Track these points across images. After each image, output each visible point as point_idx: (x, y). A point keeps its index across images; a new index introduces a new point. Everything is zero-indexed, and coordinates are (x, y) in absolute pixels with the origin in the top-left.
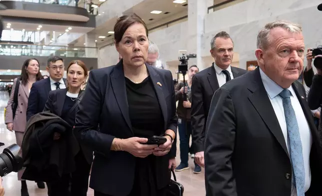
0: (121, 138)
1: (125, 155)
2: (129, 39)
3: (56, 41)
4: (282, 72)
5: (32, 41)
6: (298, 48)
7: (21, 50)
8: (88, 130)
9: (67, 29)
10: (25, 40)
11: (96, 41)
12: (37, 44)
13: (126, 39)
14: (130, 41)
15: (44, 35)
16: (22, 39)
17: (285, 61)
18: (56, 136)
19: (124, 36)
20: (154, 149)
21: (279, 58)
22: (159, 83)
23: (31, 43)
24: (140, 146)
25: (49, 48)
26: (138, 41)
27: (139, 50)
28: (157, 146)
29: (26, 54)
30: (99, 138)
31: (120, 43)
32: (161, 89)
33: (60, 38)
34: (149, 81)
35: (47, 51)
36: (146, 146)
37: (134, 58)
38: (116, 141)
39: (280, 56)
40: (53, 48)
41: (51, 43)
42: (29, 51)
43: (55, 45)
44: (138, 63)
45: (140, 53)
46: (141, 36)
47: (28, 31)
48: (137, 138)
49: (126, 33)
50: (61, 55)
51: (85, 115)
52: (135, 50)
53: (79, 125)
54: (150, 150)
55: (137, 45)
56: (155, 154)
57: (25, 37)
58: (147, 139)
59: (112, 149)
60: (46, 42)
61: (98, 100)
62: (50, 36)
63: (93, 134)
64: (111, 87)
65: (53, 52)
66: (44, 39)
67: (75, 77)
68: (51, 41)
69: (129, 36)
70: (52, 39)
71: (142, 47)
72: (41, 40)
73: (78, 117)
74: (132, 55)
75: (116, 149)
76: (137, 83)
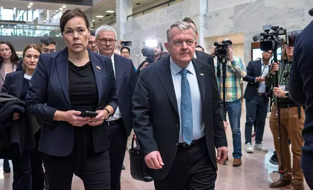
0: (62, 111)
1: (65, 124)
2: (70, 30)
3: (50, 21)
4: (178, 57)
5: (25, 20)
6: (186, 39)
7: (12, 30)
8: (36, 103)
9: (61, 7)
10: (17, 19)
11: (93, 21)
12: (29, 24)
13: (67, 29)
14: (71, 31)
15: (37, 14)
16: (14, 18)
17: (179, 49)
18: (16, 116)
19: (66, 27)
20: (87, 120)
21: (175, 47)
22: (98, 67)
23: (23, 22)
24: (75, 118)
25: (43, 27)
26: (78, 31)
27: (78, 39)
28: (90, 118)
29: (18, 35)
30: (44, 111)
31: (64, 33)
32: (99, 71)
33: (54, 17)
34: (90, 64)
35: (41, 31)
36: (80, 118)
37: (74, 45)
38: (58, 113)
39: (175, 46)
40: (48, 28)
41: (44, 23)
42: (21, 31)
43: (50, 24)
44: (79, 50)
45: (79, 42)
46: (79, 28)
47: (20, 10)
48: (74, 111)
49: (67, 24)
50: (57, 36)
51: (34, 92)
52: (75, 39)
53: (29, 99)
54: (84, 121)
55: (76, 34)
56: (90, 124)
57: (17, 16)
58: (80, 112)
59: (55, 119)
60: (40, 22)
61: (45, 79)
62: (43, 15)
63: (39, 106)
64: (56, 69)
65: (48, 32)
66: (37, 18)
67: (33, 61)
68: (45, 21)
69: (69, 27)
70: (46, 19)
71: (81, 37)
72: (34, 19)
73: (28, 93)
74: (72, 42)
75: (58, 120)
76: (79, 66)
